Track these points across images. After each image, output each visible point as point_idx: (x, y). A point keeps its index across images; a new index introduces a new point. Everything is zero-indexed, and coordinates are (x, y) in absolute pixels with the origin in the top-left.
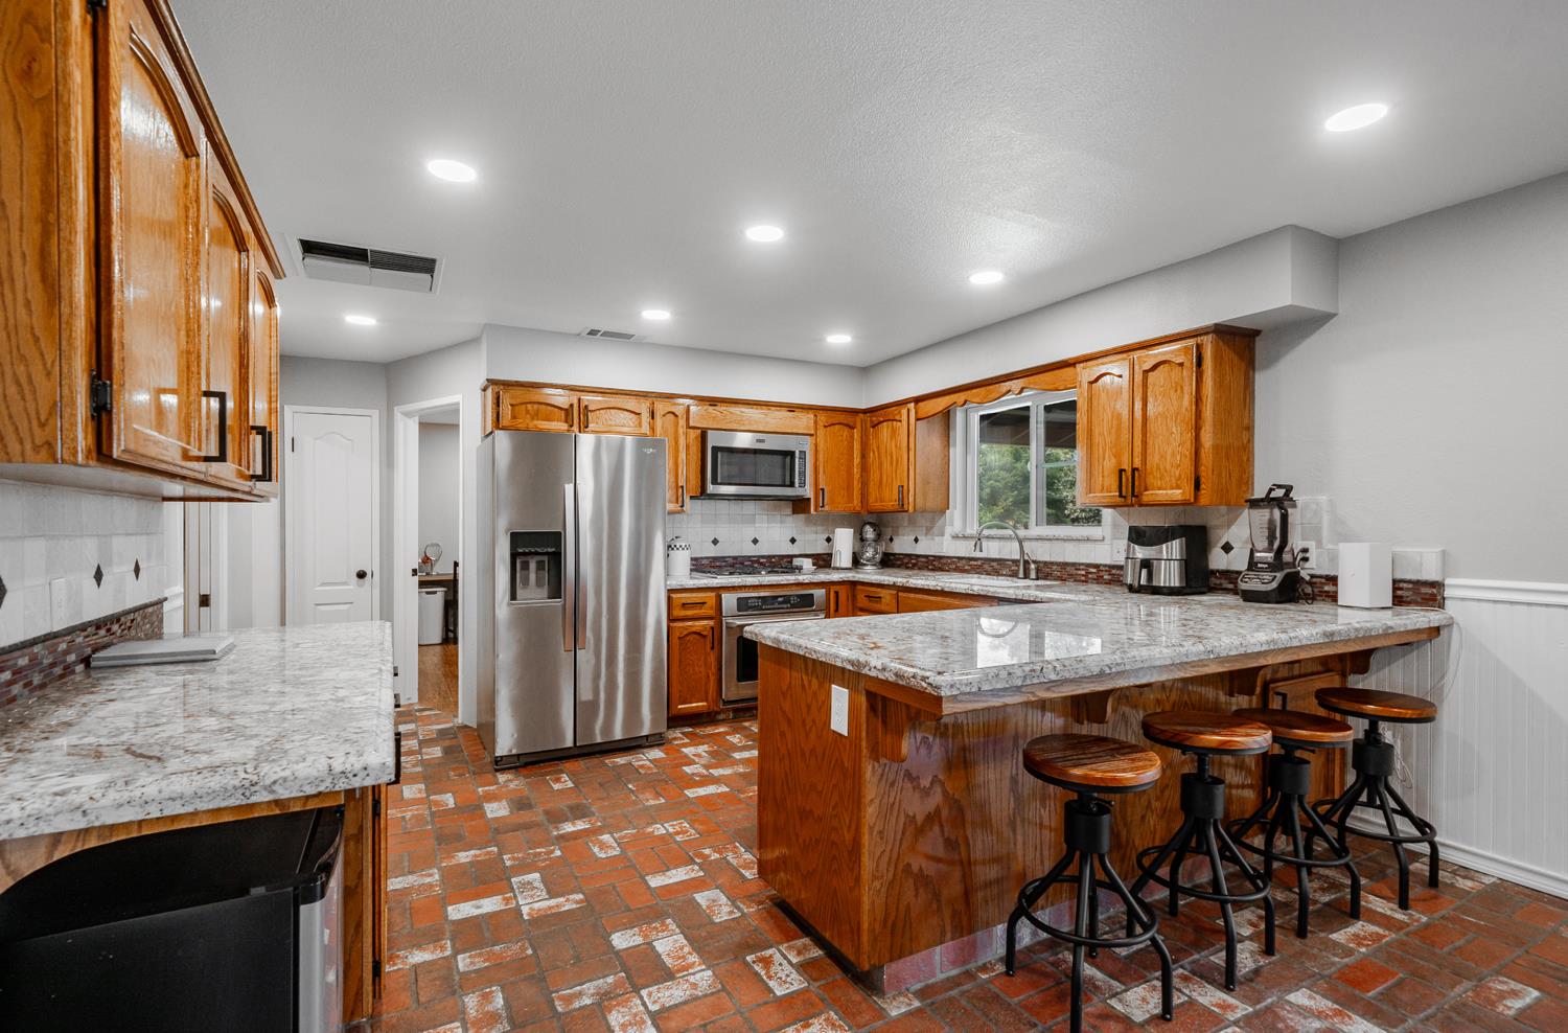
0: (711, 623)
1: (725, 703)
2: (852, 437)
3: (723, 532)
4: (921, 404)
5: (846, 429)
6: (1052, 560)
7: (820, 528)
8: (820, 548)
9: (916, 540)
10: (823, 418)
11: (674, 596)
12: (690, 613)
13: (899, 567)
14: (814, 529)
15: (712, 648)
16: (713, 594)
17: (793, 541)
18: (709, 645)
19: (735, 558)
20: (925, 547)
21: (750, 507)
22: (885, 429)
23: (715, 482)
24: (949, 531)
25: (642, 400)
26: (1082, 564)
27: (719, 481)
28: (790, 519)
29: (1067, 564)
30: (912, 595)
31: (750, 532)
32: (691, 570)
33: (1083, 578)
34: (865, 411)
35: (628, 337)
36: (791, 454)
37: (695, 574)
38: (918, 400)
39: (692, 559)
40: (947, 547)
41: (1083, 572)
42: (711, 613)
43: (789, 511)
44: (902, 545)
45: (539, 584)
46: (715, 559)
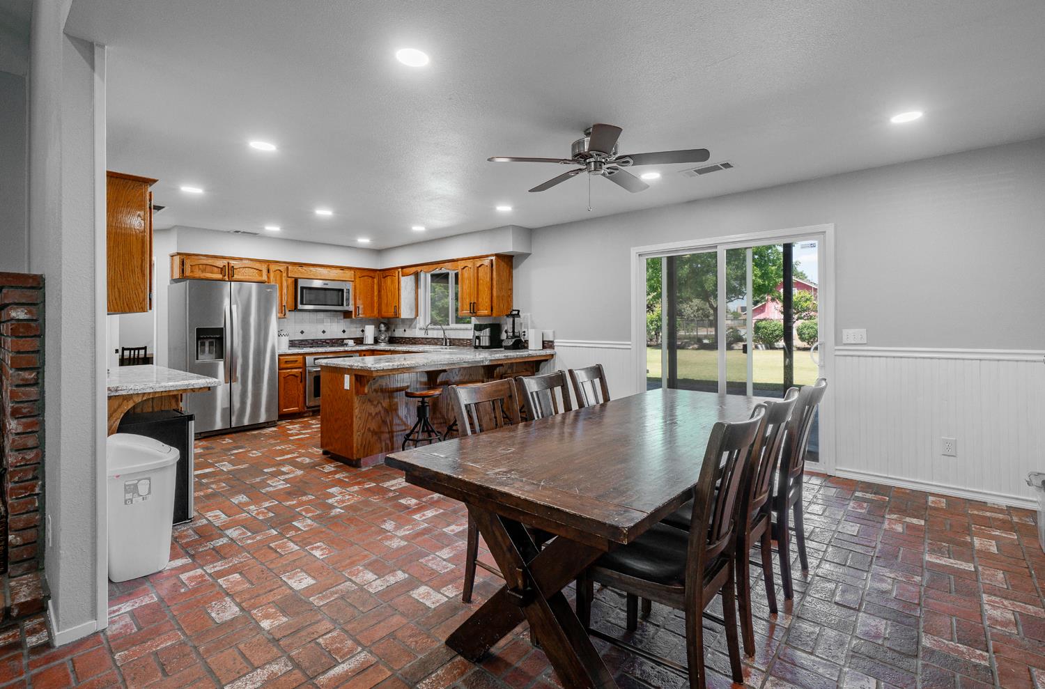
0: (300, 370)
1: (308, 408)
2: (374, 282)
3: (306, 328)
4: (404, 270)
5: (370, 279)
7: (358, 326)
8: (358, 335)
9: (405, 331)
10: (358, 274)
11: (281, 357)
12: (289, 366)
13: (398, 343)
14: (355, 325)
15: (301, 382)
16: (301, 357)
17: (344, 331)
18: (299, 381)
19: (313, 340)
20: (409, 334)
21: (321, 315)
22: (389, 280)
23: (302, 303)
24: (418, 326)
25: (263, 264)
26: (465, 339)
27: (304, 303)
28: (342, 321)
31: (321, 327)
32: (289, 346)
33: (465, 345)
34: (380, 270)
35: (256, 234)
36: (342, 290)
37: (291, 348)
38: (402, 268)
39: (290, 341)
40: (418, 333)
41: (465, 343)
42: (301, 365)
43: (342, 317)
44: (399, 333)
45: (210, 352)
46: (302, 341)
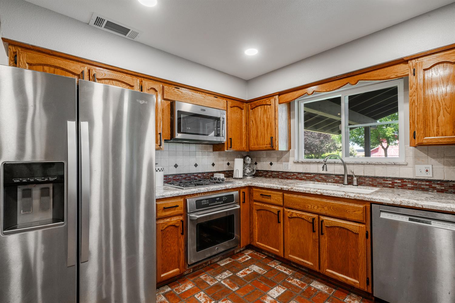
0: (181, 218)
1: (189, 265)
2: (242, 113)
3: (180, 161)
4: (282, 96)
5: (240, 110)
6: (365, 175)
7: (225, 159)
8: (225, 168)
9: (271, 164)
10: (230, 103)
11: (159, 203)
12: (168, 213)
13: (261, 176)
14: (222, 158)
15: (182, 234)
16: (182, 200)
17: (213, 165)
18: (180, 232)
19: (186, 174)
20: (277, 167)
21: (193, 147)
22: (260, 110)
23: (179, 131)
24: (291, 159)
25: (135, 78)
26: (389, 178)
27: (182, 131)
28: (212, 154)
29: (377, 177)
30: (295, 196)
31: (193, 161)
32: (164, 182)
33: (390, 186)
34: (247, 102)
36: (218, 119)
37: (169, 186)
38: (280, 94)
39: (165, 176)
40: (291, 167)
41: (390, 182)
42: (181, 211)
43: (211, 150)
45: (43, 208)
46: (176, 175)
